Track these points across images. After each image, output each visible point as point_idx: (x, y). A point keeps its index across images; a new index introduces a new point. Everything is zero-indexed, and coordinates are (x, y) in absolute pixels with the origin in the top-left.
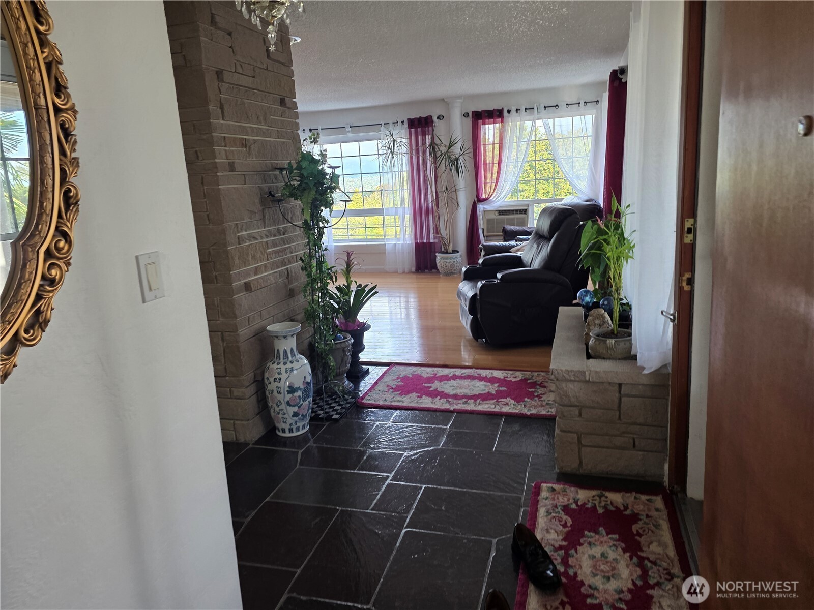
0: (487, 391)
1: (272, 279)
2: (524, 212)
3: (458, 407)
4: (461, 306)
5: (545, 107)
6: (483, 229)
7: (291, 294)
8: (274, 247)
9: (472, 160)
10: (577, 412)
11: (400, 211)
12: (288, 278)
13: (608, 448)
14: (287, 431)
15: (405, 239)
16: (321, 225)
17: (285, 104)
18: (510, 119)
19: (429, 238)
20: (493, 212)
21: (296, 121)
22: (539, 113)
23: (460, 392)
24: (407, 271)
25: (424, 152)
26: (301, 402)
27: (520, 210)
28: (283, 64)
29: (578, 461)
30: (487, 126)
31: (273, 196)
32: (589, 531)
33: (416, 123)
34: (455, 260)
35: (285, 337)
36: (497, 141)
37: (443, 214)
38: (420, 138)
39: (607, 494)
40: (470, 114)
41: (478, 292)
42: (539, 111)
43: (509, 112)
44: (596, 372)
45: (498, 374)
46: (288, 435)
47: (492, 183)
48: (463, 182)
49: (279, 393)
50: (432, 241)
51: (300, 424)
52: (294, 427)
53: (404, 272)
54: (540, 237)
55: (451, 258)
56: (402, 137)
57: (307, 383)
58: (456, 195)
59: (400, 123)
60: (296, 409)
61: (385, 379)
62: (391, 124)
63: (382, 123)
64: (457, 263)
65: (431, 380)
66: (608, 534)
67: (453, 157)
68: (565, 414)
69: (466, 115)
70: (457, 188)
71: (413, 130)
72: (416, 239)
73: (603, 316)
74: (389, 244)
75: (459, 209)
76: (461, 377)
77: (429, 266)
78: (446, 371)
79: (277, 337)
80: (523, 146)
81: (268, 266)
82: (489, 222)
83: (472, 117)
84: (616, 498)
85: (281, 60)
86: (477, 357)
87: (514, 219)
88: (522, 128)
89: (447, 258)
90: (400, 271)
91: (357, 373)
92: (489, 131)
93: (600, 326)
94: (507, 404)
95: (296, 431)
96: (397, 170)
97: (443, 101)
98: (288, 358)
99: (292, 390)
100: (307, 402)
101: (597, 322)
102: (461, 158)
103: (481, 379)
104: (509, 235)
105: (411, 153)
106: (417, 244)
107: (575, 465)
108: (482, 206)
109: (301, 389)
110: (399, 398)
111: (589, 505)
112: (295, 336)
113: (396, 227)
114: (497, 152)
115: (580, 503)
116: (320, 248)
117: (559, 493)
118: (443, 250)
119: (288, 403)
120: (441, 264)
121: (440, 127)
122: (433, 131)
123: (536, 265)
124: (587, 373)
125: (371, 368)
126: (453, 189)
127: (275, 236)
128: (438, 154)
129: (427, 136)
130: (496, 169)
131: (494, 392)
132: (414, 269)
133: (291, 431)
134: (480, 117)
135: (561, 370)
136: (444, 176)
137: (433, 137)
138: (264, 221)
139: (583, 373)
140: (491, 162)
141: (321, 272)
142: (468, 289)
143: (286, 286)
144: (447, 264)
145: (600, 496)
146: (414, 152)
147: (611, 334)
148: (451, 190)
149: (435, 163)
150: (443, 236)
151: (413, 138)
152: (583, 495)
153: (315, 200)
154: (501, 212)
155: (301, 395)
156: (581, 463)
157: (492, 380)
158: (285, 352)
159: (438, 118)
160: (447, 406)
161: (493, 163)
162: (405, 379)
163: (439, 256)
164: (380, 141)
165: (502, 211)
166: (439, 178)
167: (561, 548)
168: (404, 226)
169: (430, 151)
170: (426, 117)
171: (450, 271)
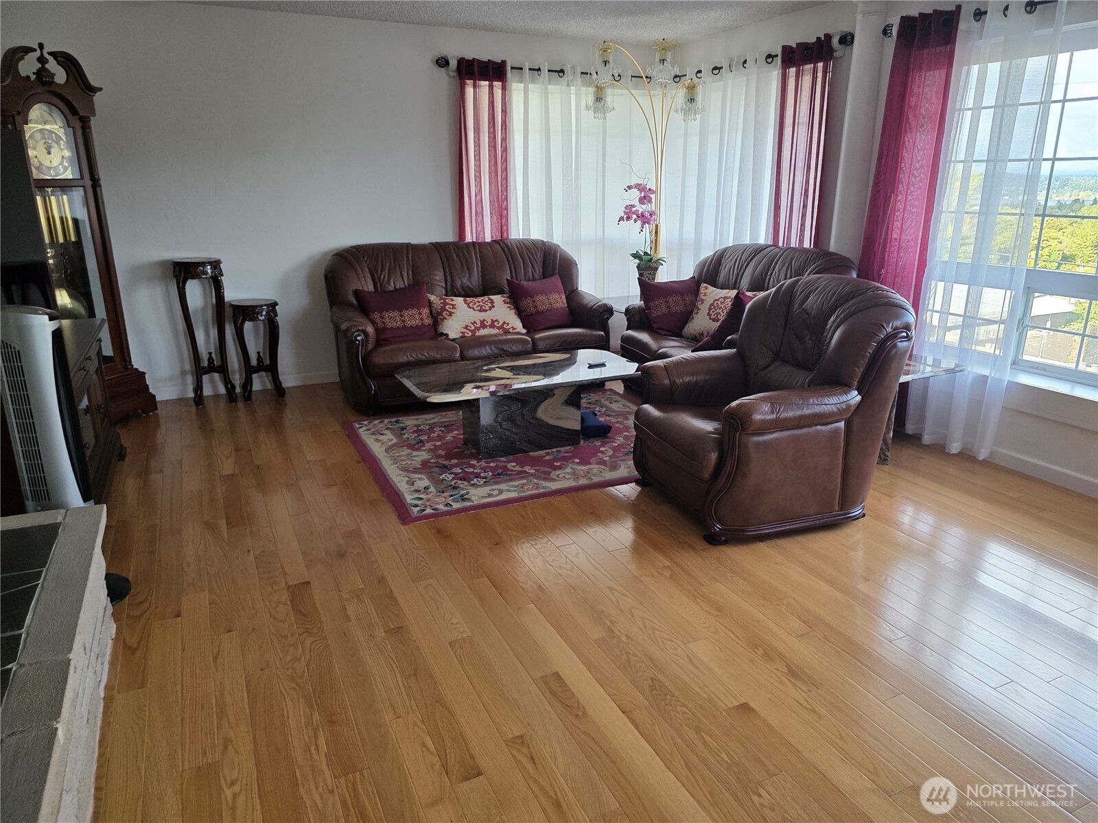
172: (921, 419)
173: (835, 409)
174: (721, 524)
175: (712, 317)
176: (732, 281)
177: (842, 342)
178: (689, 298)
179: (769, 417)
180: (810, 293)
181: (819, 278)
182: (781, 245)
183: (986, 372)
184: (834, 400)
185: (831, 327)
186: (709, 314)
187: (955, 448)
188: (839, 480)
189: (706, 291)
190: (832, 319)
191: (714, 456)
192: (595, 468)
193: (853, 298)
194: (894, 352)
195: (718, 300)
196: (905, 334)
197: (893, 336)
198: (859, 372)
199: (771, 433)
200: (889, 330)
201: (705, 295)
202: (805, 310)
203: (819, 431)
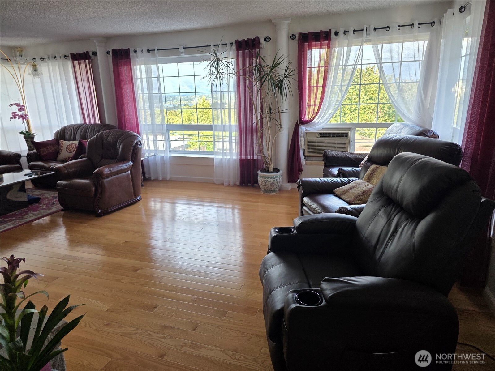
2: (346, 135)
5: (375, 29)
6: (304, 150)
9: (297, 83)
11: (227, 128)
15: (231, 155)
18: (337, 42)
19: (252, 155)
20: (315, 134)
22: (369, 35)
24: (232, 184)
25: (251, 73)
27: (342, 133)
30: (313, 50)
33: (244, 45)
34: (275, 180)
36: (322, 64)
37: (266, 134)
38: (247, 60)
40: (297, 36)
42: (368, 33)
43: (336, 34)
47: (315, 106)
48: (286, 104)
50: (255, 158)
53: (229, 185)
55: (271, 178)
56: (230, 58)
58: (280, 117)
59: (228, 45)
62: (220, 46)
63: (212, 44)
64: (277, 182)
67: (277, 79)
69: (293, 37)
70: (280, 110)
71: (240, 52)
72: (241, 155)
74: (217, 159)
75: (281, 130)
77: (251, 182)
82: (310, 143)
83: (299, 40)
87: (335, 141)
88: (348, 53)
89: (268, 177)
90: (226, 184)
92: (315, 55)
96: (225, 89)
97: (271, 22)
102: (285, 80)
105: (238, 74)
106: (242, 161)
108: (304, 128)
113: (223, 142)
114: (322, 75)
118: (264, 168)
120: (262, 183)
121: (266, 50)
122: (260, 53)
126: (277, 110)
129: (254, 58)
130: (320, 91)
132: (238, 183)
134: (306, 40)
136: (269, 96)
137: (259, 60)
140: (315, 85)
144: (268, 183)
148: (274, 111)
150: (266, 155)
151: (240, 60)
154: (322, 135)
159: (265, 40)
161: (317, 86)
163: (261, 174)
165: (324, 133)
168: (231, 143)
170: (254, 39)
171: (271, 189)
172: (150, 173)
173: (127, 167)
174: (101, 209)
175: (69, 151)
176: (72, 137)
177: (123, 149)
178: (56, 146)
179: (108, 172)
180: (108, 135)
181: (110, 131)
182: (87, 123)
183: (163, 155)
184: (126, 164)
185: (118, 145)
186: (67, 151)
187: (161, 178)
188: (132, 189)
189: (63, 143)
190: (118, 142)
191: (94, 188)
192: (42, 211)
193: (122, 135)
194: (138, 149)
195: (69, 145)
196: (139, 143)
197: (136, 144)
198: (130, 155)
199: (110, 177)
200: (135, 142)
201: (63, 144)
202: (108, 141)
203: (123, 175)
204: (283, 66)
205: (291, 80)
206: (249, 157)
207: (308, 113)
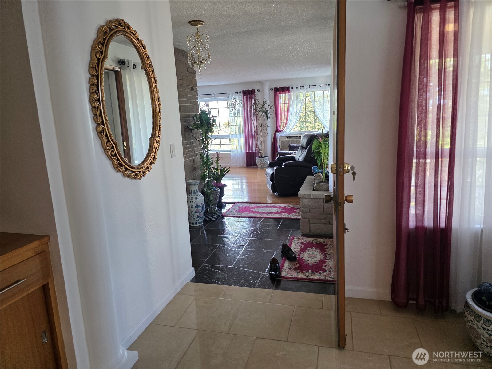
0: (277, 211)
1: (188, 162)
2: (300, 137)
3: (264, 216)
4: (267, 179)
5: (310, 86)
6: (280, 146)
7: (195, 169)
8: (189, 149)
9: (274, 112)
10: (308, 210)
11: (238, 136)
12: (193, 162)
13: (320, 224)
14: (195, 223)
15: (241, 150)
16: (208, 140)
17: (193, 90)
18: (293, 91)
19: (253, 150)
20: (285, 137)
21: (197, 96)
23: (265, 211)
24: (242, 166)
25: (251, 107)
26: (201, 212)
27: (298, 136)
28: (193, 73)
29: (309, 230)
30: (282, 95)
31: (189, 128)
32: (309, 248)
33: (247, 93)
35: (194, 185)
36: (287, 102)
37: (260, 138)
38: (248, 100)
39: (318, 239)
40: (273, 89)
41: (274, 172)
42: (307, 88)
43: (292, 88)
44: (315, 194)
45: (281, 205)
46: (195, 225)
47: (284, 123)
48: (270, 122)
49: (192, 207)
51: (200, 221)
52: (197, 222)
53: (240, 167)
54: (303, 148)
55: (263, 160)
56: (240, 99)
57: (203, 204)
58: (266, 129)
59: (239, 93)
60: (198, 214)
61: (233, 208)
62: (234, 93)
63: (230, 93)
64: (266, 161)
65: (253, 208)
66: (315, 248)
67: (265, 110)
68: (304, 211)
69: (271, 89)
70: (267, 125)
71: (245, 96)
72: (246, 150)
73: (320, 176)
74: (233, 153)
75: (268, 135)
76: (266, 207)
77: (253, 164)
78: (260, 205)
79: (191, 185)
80: (300, 104)
81: (187, 157)
82: (282, 142)
83: (274, 91)
84: (321, 240)
85: (192, 72)
86: (274, 200)
87: (295, 141)
88: (298, 96)
89: (262, 160)
90: (238, 166)
91: (221, 205)
92: (283, 97)
93: (319, 180)
94: (285, 215)
95: (198, 224)
96: (237, 115)
97: (260, 82)
98: (195, 194)
99: (197, 206)
100: (203, 212)
101: (318, 178)
102: (269, 111)
103: (275, 207)
104: (292, 148)
105: (244, 108)
106: (246, 153)
107: (308, 231)
108: (279, 134)
109: (200, 206)
110: (240, 214)
111: (311, 242)
112: (198, 185)
113: (236, 144)
114: (286, 108)
115: (307, 242)
116: (207, 149)
117: (301, 239)
118: (260, 156)
119: (196, 212)
120: (259, 163)
121: (258, 95)
122: (255, 97)
123: (300, 160)
124: (311, 195)
125: (227, 204)
127: (189, 145)
128: (258, 109)
129: (252, 99)
130: (286, 115)
131: (280, 211)
132: (245, 165)
133: (196, 224)
134: (278, 90)
135: (302, 194)
136: (260, 119)
137: (255, 100)
138: (185, 138)
139: (310, 195)
140: (283, 112)
141: (208, 159)
142: (270, 171)
143: (193, 165)
144: (262, 163)
145: (315, 240)
146: (246, 107)
147: (322, 182)
148: (264, 126)
149: (256, 113)
150: (260, 149)
151: (245, 100)
152: (309, 240)
153: (207, 130)
154: (289, 137)
155: (201, 209)
156: (310, 230)
157: (279, 208)
158: (194, 191)
159: (258, 90)
160: (260, 216)
162: (242, 207)
163: (258, 159)
164: (229, 101)
166: (258, 120)
167: (298, 252)
168: (241, 144)
169: (254, 107)
170: (252, 90)
171: (263, 166)
204: (267, 104)
205: (271, 110)
206: (251, 151)
207: (281, 126)
